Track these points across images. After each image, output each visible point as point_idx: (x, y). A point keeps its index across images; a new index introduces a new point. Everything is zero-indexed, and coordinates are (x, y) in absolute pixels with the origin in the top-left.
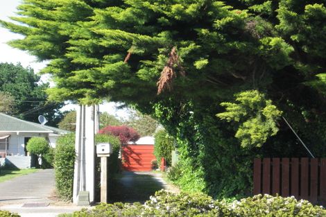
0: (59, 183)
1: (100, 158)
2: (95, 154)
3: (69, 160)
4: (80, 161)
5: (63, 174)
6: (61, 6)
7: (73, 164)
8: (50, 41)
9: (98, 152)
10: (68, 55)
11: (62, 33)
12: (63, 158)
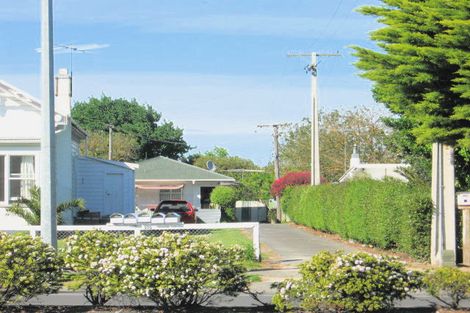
0: (413, 241)
1: (461, 210)
2: (456, 206)
3: (425, 213)
4: (438, 216)
5: (418, 230)
6: (451, 29)
7: (430, 217)
8: (428, 72)
9: (459, 203)
10: (454, 89)
11: (452, 61)
12: (418, 212)
